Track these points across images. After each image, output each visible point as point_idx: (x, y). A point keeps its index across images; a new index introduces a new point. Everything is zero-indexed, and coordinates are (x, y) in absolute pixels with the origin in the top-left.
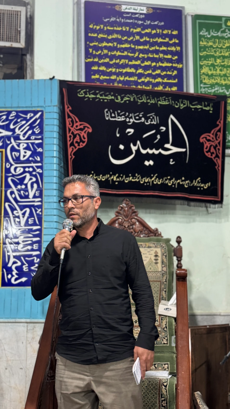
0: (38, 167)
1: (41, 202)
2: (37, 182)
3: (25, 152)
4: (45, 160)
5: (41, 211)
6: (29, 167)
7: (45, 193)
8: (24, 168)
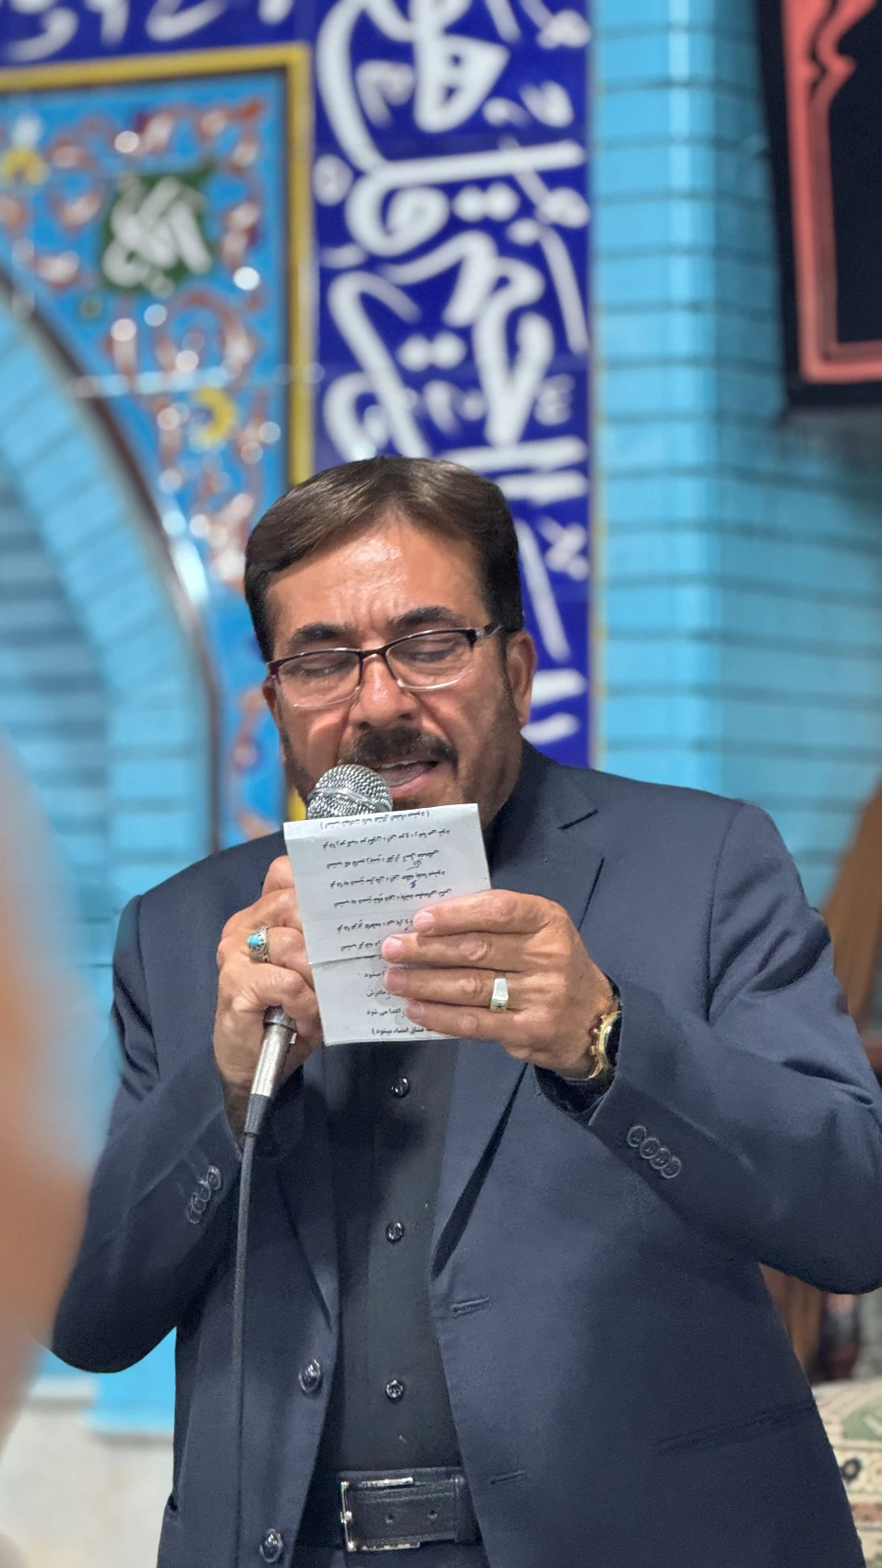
0: (553, 179)
1: (582, 468)
2: (548, 306)
3: (456, 60)
4: (607, 117)
5: (585, 552)
6: (483, 184)
7: (608, 392)
8: (451, 189)
